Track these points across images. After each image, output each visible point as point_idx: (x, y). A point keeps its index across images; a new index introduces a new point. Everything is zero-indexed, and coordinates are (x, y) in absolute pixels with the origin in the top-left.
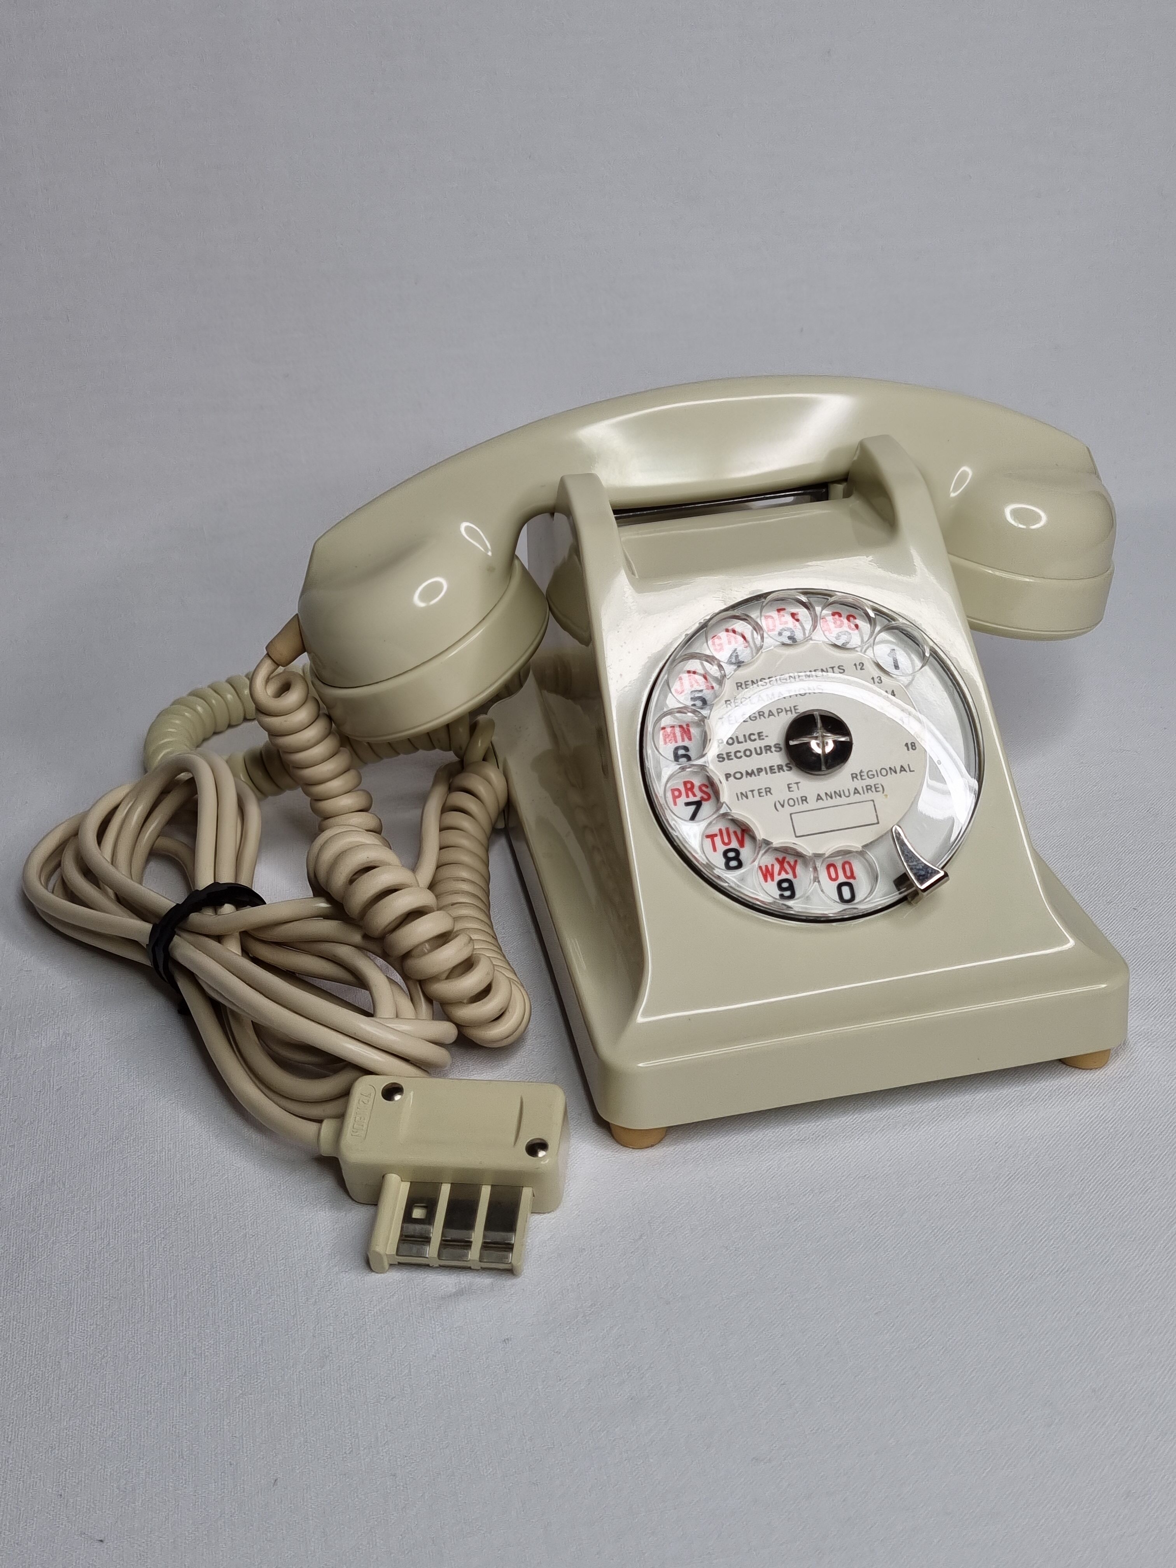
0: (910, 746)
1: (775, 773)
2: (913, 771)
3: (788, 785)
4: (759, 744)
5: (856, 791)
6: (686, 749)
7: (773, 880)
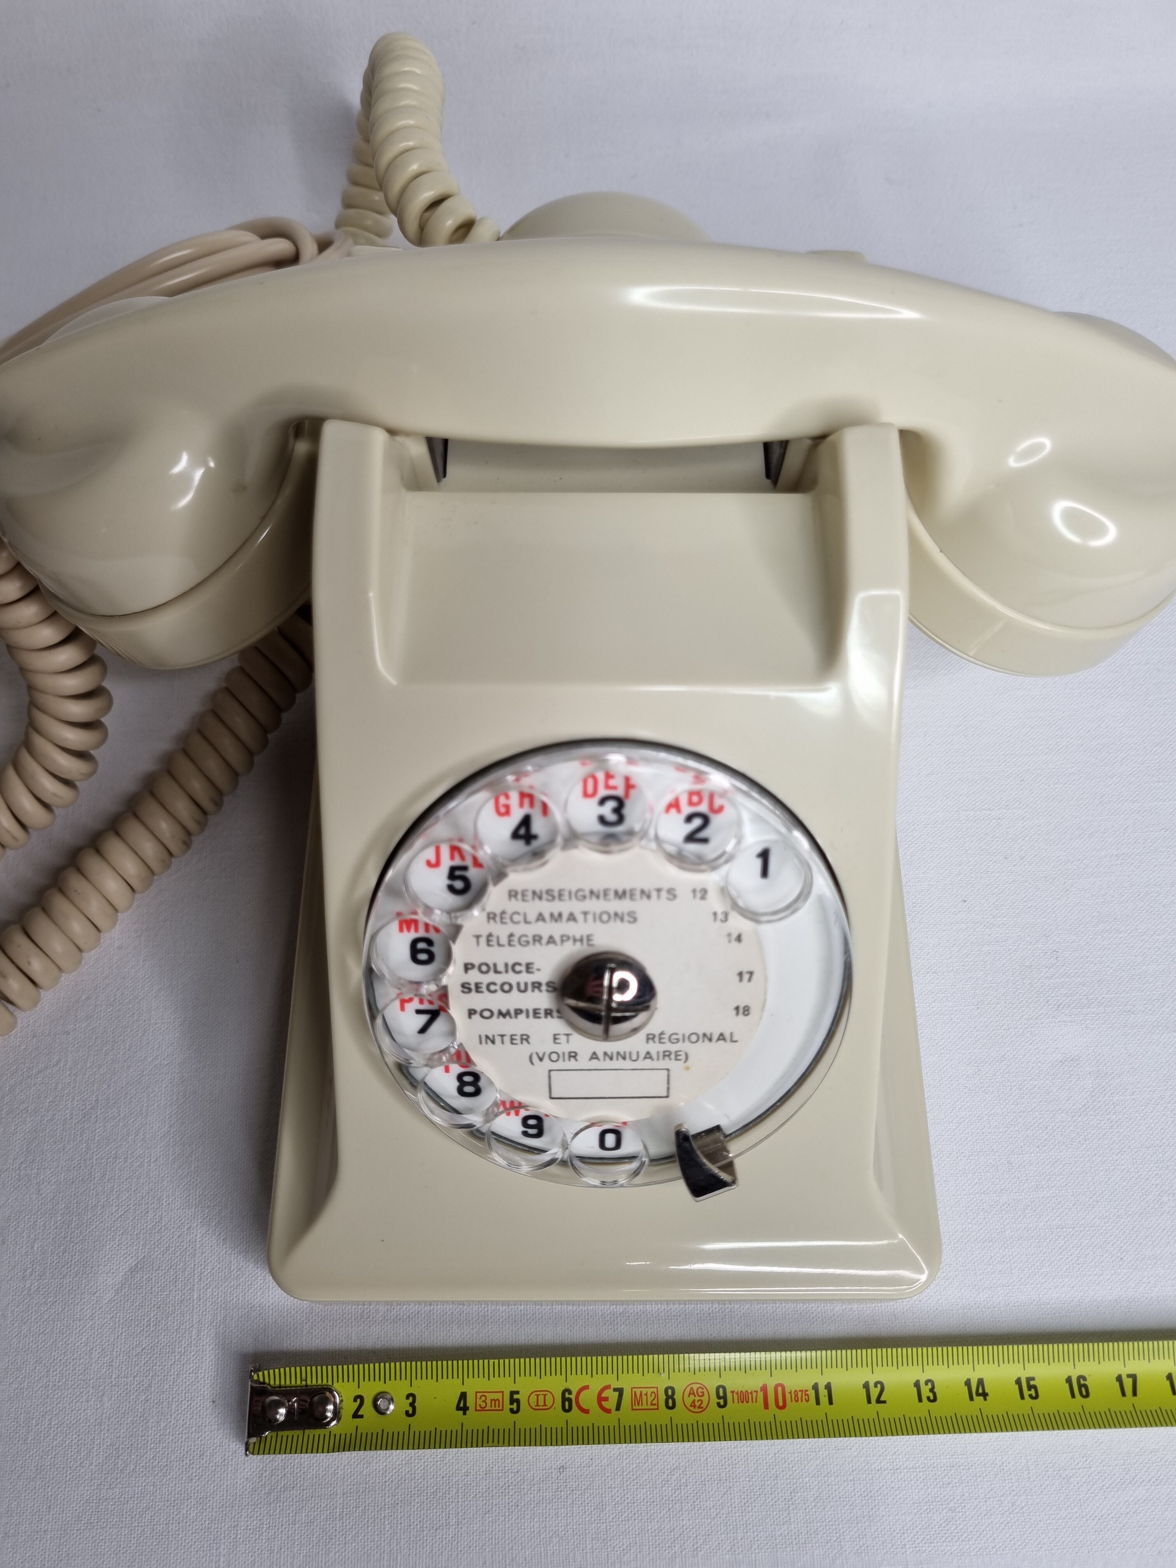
0: (741, 1010)
1: (539, 1018)
2: (736, 1041)
3: (555, 1035)
4: (525, 978)
5: (648, 1056)
6: (429, 942)
7: (517, 1114)
